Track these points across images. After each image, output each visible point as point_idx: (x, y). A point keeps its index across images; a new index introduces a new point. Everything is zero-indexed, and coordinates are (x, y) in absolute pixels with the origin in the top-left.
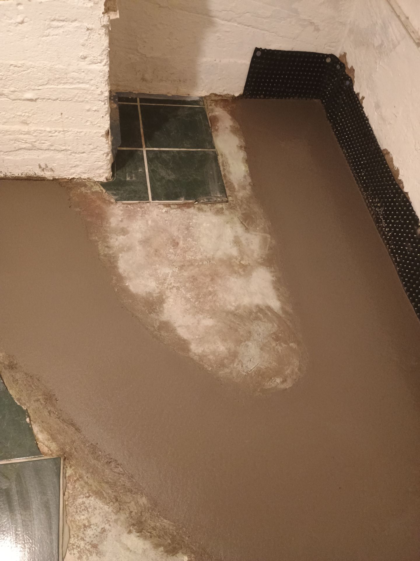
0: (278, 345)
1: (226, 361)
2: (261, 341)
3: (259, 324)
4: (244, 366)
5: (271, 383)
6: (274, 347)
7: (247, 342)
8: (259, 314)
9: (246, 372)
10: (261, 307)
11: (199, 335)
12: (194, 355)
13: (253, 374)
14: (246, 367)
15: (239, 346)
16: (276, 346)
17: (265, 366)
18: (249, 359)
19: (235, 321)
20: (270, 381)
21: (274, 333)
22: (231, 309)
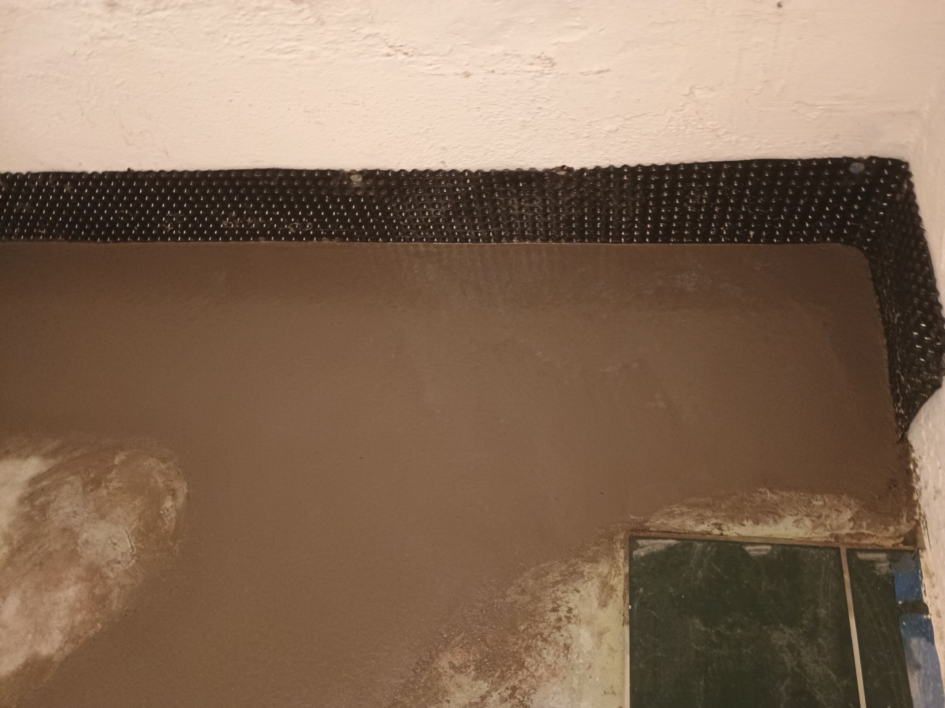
0: (108, 484)
1: (97, 591)
2: (88, 513)
3: (56, 508)
4: (119, 559)
5: (169, 518)
6: (109, 494)
7: (79, 541)
8: (37, 503)
9: (132, 559)
10: (26, 495)
11: (28, 632)
12: (61, 652)
13: (140, 545)
14: (123, 554)
15: (81, 557)
16: (108, 488)
17: (135, 520)
18: (112, 546)
19: (31, 553)
20: (164, 518)
21: (85, 485)
22: (4, 554)
